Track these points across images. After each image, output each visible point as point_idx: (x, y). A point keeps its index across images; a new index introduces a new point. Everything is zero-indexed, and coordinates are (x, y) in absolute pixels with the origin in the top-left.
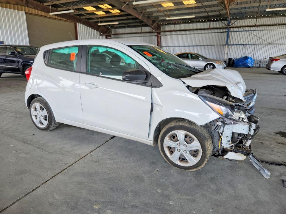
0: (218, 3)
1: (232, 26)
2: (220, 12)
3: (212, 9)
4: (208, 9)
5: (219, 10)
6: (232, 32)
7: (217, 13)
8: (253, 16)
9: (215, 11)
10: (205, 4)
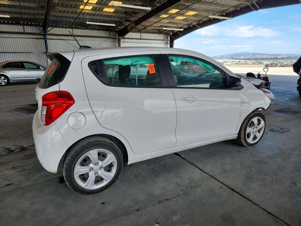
0: (36, 6)
1: (48, 33)
2: (35, 16)
3: (27, 11)
4: (23, 11)
5: (34, 14)
6: (50, 39)
7: (31, 17)
8: (66, 26)
9: (29, 14)
10: (22, 4)
